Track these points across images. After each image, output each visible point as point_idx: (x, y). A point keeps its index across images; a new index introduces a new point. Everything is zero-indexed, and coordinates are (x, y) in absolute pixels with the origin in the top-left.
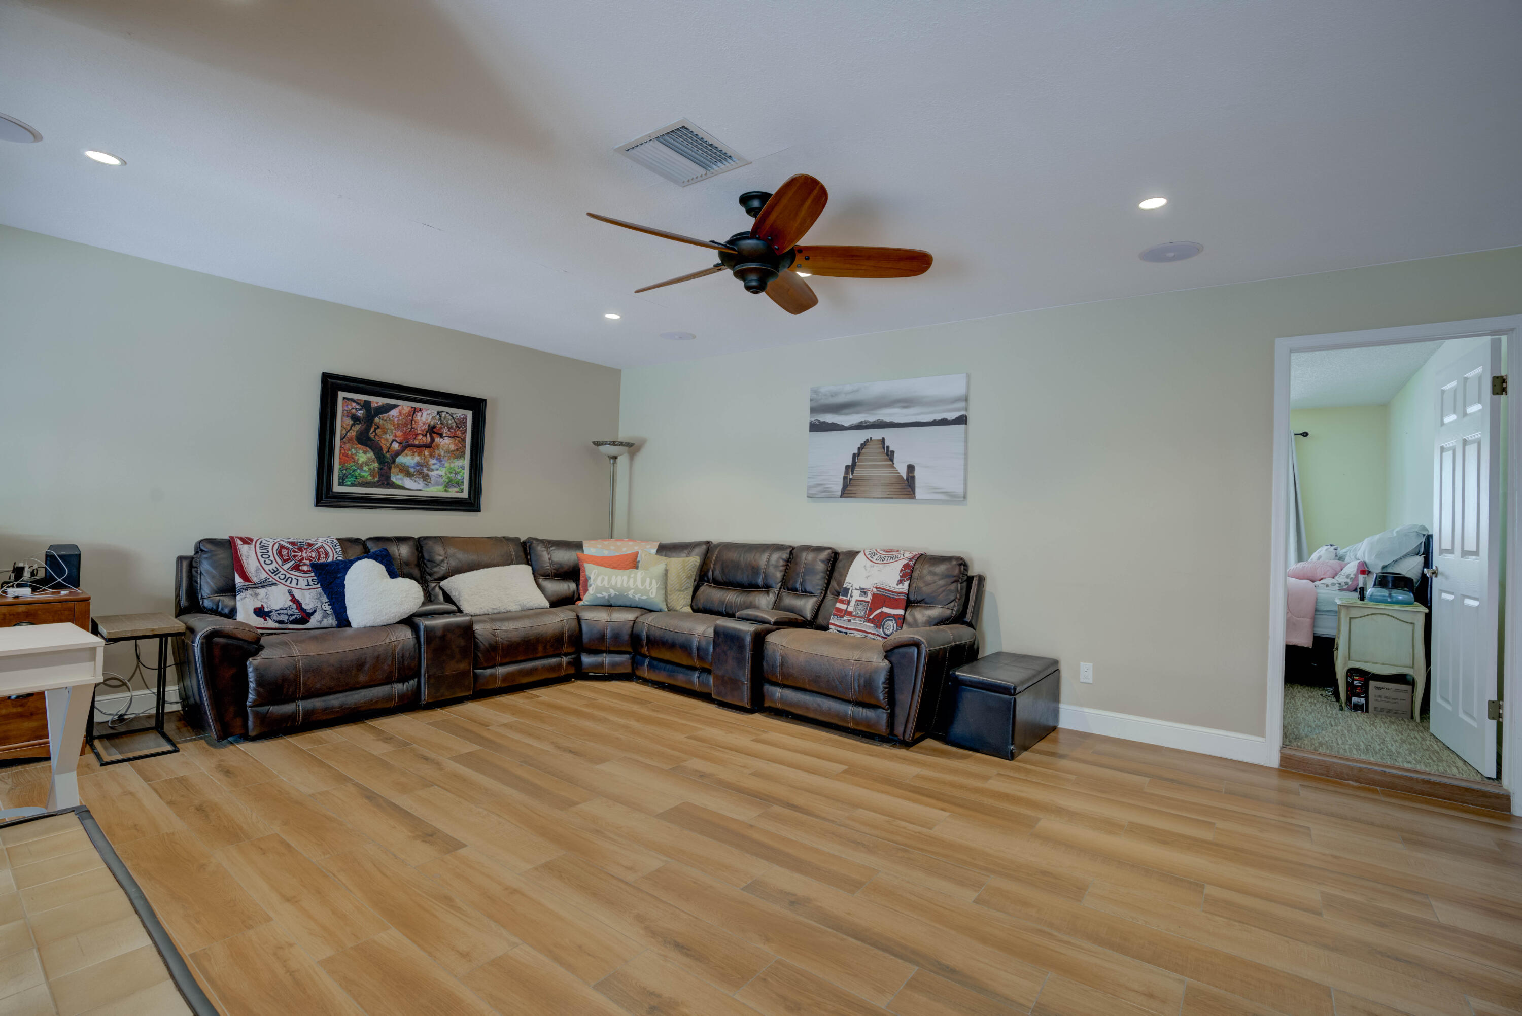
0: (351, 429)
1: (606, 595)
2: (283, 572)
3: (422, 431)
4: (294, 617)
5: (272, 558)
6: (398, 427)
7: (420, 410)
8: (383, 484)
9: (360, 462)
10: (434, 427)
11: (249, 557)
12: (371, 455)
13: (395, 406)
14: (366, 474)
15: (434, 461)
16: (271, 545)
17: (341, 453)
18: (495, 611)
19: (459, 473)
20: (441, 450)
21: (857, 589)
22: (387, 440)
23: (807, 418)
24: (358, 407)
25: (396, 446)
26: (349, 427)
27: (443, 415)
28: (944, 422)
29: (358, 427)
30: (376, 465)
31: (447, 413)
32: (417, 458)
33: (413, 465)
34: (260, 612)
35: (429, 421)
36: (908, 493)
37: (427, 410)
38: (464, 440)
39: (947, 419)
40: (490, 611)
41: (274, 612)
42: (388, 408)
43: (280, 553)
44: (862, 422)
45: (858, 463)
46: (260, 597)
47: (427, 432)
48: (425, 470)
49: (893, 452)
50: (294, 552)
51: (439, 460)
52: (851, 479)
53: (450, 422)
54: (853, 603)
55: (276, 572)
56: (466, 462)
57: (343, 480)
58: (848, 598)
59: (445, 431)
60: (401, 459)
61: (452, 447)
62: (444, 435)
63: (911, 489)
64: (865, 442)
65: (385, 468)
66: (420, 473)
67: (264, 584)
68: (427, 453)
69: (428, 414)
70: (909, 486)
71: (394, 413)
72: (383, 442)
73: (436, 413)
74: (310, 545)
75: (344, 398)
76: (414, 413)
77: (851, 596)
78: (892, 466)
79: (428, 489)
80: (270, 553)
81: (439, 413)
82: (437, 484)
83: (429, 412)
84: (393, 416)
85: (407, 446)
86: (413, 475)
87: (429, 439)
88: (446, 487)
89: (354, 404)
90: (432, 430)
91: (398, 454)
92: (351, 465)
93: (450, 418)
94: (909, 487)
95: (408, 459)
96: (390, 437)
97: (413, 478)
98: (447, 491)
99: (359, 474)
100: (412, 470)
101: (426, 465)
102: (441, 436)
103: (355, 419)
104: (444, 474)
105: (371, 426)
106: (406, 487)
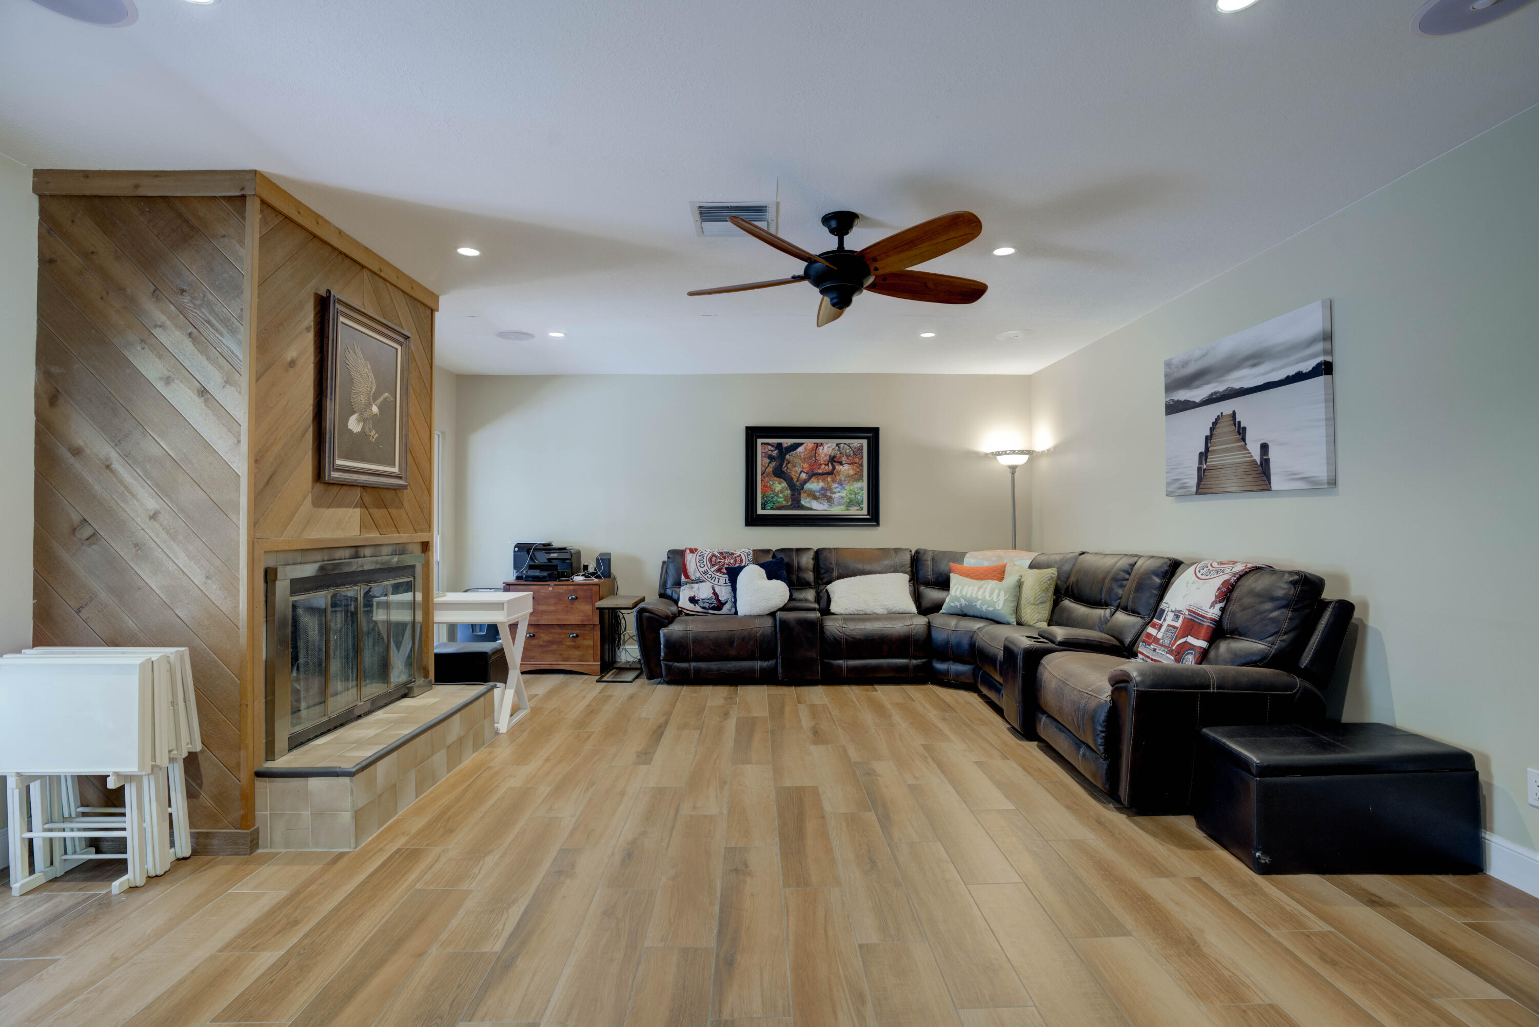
0: (768, 466)
1: (958, 604)
2: (710, 573)
3: (824, 461)
4: (713, 605)
5: (705, 563)
6: (804, 460)
7: (822, 444)
8: (794, 507)
9: (776, 491)
10: (834, 457)
11: (691, 562)
12: (784, 484)
13: (801, 444)
14: (781, 500)
15: (836, 485)
16: (707, 553)
17: (762, 485)
18: (861, 613)
19: (858, 494)
20: (841, 476)
21: (1172, 611)
22: (796, 472)
23: (1160, 399)
24: (772, 449)
25: (804, 476)
26: (767, 465)
27: (842, 446)
28: (1299, 377)
29: (773, 464)
30: (789, 492)
31: (845, 444)
32: (821, 484)
33: (818, 490)
34: (693, 600)
35: (829, 453)
36: (1263, 483)
37: (827, 443)
38: (862, 465)
39: (1302, 372)
40: (856, 612)
41: (701, 601)
42: (795, 447)
43: (710, 560)
44: (1212, 394)
45: (1210, 449)
46: (694, 590)
47: (829, 462)
48: (829, 494)
49: (1244, 429)
50: (720, 559)
51: (841, 484)
52: (1205, 470)
53: (848, 451)
54: (1163, 629)
55: (706, 573)
56: (864, 484)
57: (765, 505)
58: (1161, 622)
59: (844, 459)
60: (808, 486)
61: (851, 472)
62: (844, 462)
63: (1266, 476)
64: (1216, 419)
65: (796, 494)
66: (825, 496)
67: (698, 581)
68: (829, 479)
69: (828, 447)
70: (1264, 473)
71: (800, 449)
72: (793, 472)
73: (835, 445)
74: (732, 554)
75: (762, 443)
76: (817, 447)
77: (1165, 620)
78: (1245, 448)
79: (832, 509)
80: (705, 560)
81: (838, 445)
82: (840, 504)
83: (829, 445)
84: (800, 452)
85: (812, 475)
86: (819, 498)
87: (831, 467)
88: (847, 506)
89: (770, 447)
90: (833, 460)
91: (805, 482)
92: (770, 494)
93: (848, 447)
94: (1263, 475)
95: (814, 485)
96: (798, 469)
97: (819, 500)
98: (849, 510)
99: (776, 500)
100: (817, 494)
101: (829, 489)
102: (841, 463)
103: (771, 458)
104: (845, 496)
105: (784, 462)
106: (814, 508)
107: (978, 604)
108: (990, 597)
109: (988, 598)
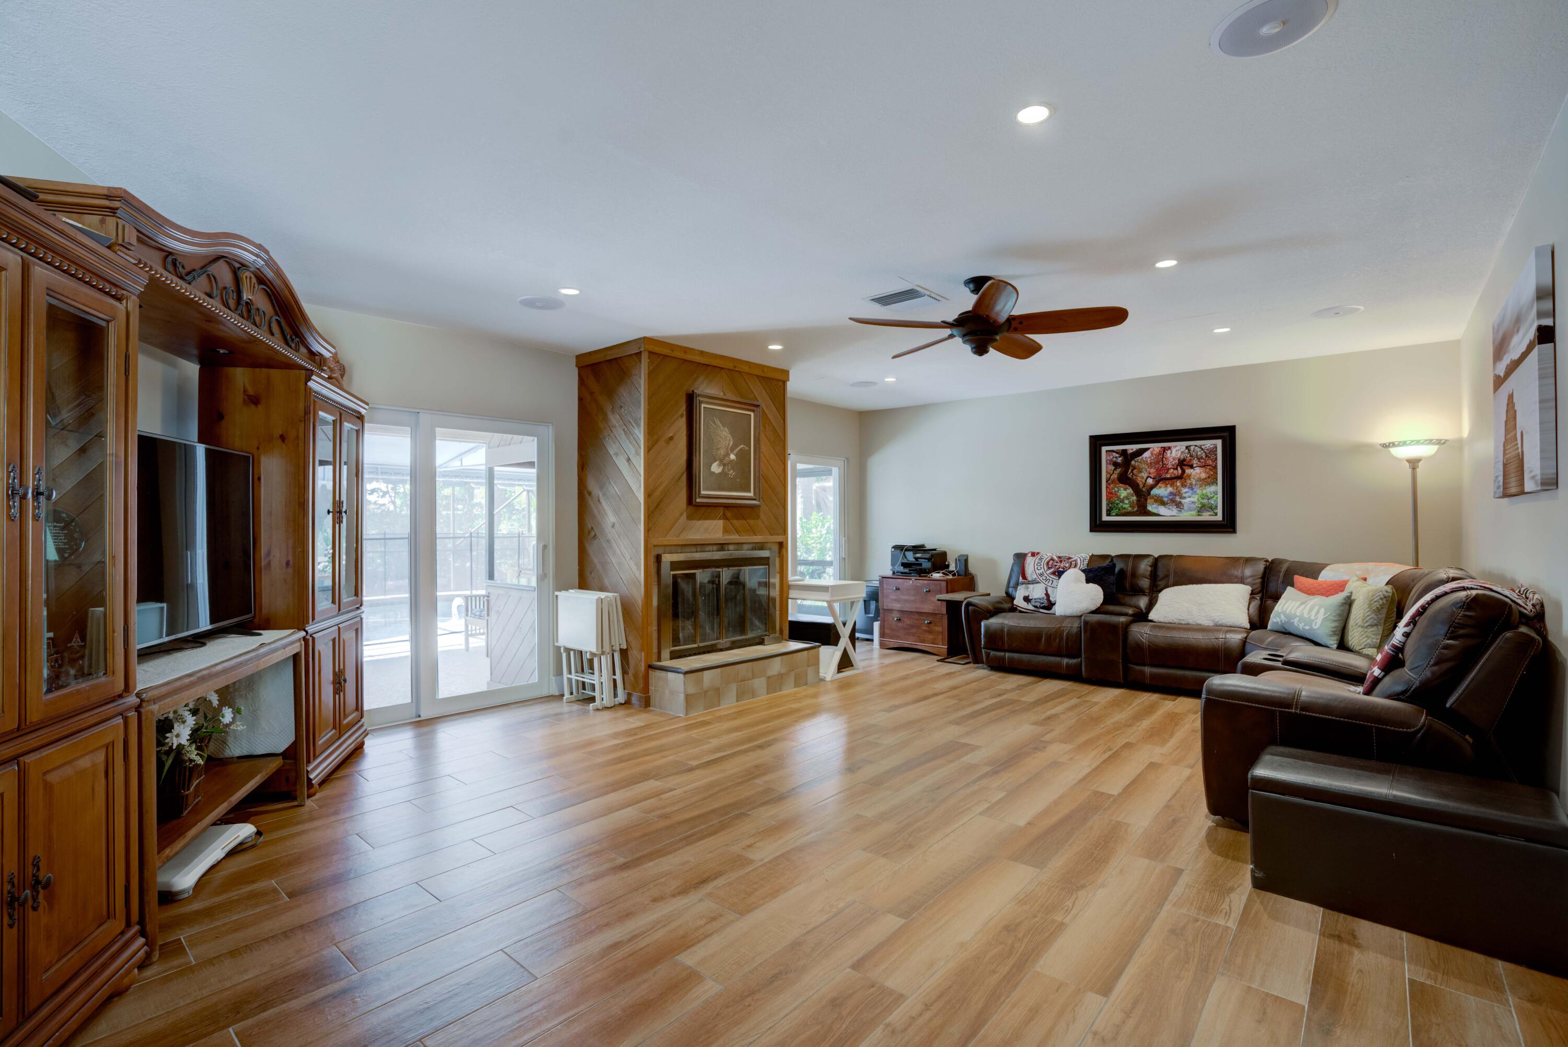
0: (1113, 473)
1: (1279, 620)
2: (1046, 575)
3: (1173, 465)
4: (1043, 605)
5: (1042, 566)
6: (1151, 465)
7: (1169, 448)
8: (1141, 513)
9: (1122, 497)
10: (1184, 460)
11: (1030, 565)
12: (1130, 491)
13: (1146, 450)
14: (1126, 506)
15: (1186, 490)
16: (1046, 557)
17: (1107, 491)
19: (1211, 498)
20: (1192, 479)
22: (1142, 478)
24: (1117, 455)
25: (1150, 481)
26: (1111, 472)
27: (1192, 448)
29: (1119, 470)
30: (1135, 498)
31: (1196, 446)
32: (1170, 489)
33: (1166, 495)
34: (1027, 599)
35: (1178, 456)
36: (1523, 482)
37: (1175, 447)
38: (1215, 467)
41: (1033, 600)
42: (1141, 452)
43: (1048, 563)
46: (1029, 590)
47: (1177, 466)
48: (1178, 499)
50: (1057, 562)
51: (1191, 487)
52: (1505, 464)
53: (1199, 453)
55: (1041, 575)
56: (1219, 488)
57: (1110, 512)
59: (1195, 462)
60: (1155, 492)
61: (1203, 476)
62: (1195, 466)
65: (1142, 500)
66: (1173, 501)
67: (1034, 582)
68: (1178, 484)
69: (1177, 450)
70: (1523, 469)
71: (1146, 455)
72: (1139, 478)
73: (1184, 448)
74: (1070, 558)
75: (1107, 451)
76: (1164, 451)
78: (1516, 437)
79: (1181, 515)
80: (1042, 563)
81: (1187, 447)
82: (1190, 510)
83: (1178, 448)
84: (1146, 458)
85: (1159, 480)
86: (1167, 504)
87: (1180, 471)
88: (1199, 511)
89: (1114, 454)
90: (1183, 463)
91: (1152, 487)
92: (1115, 499)
93: (1199, 449)
95: (1162, 491)
96: (1145, 475)
97: (1167, 506)
98: (1201, 515)
99: (1122, 506)
100: (1165, 499)
101: (1179, 493)
102: (1191, 467)
103: (1116, 465)
104: (1196, 501)
105: (1129, 469)
106: (1161, 514)
107: (1296, 621)
108: (1308, 614)
109: (1306, 615)
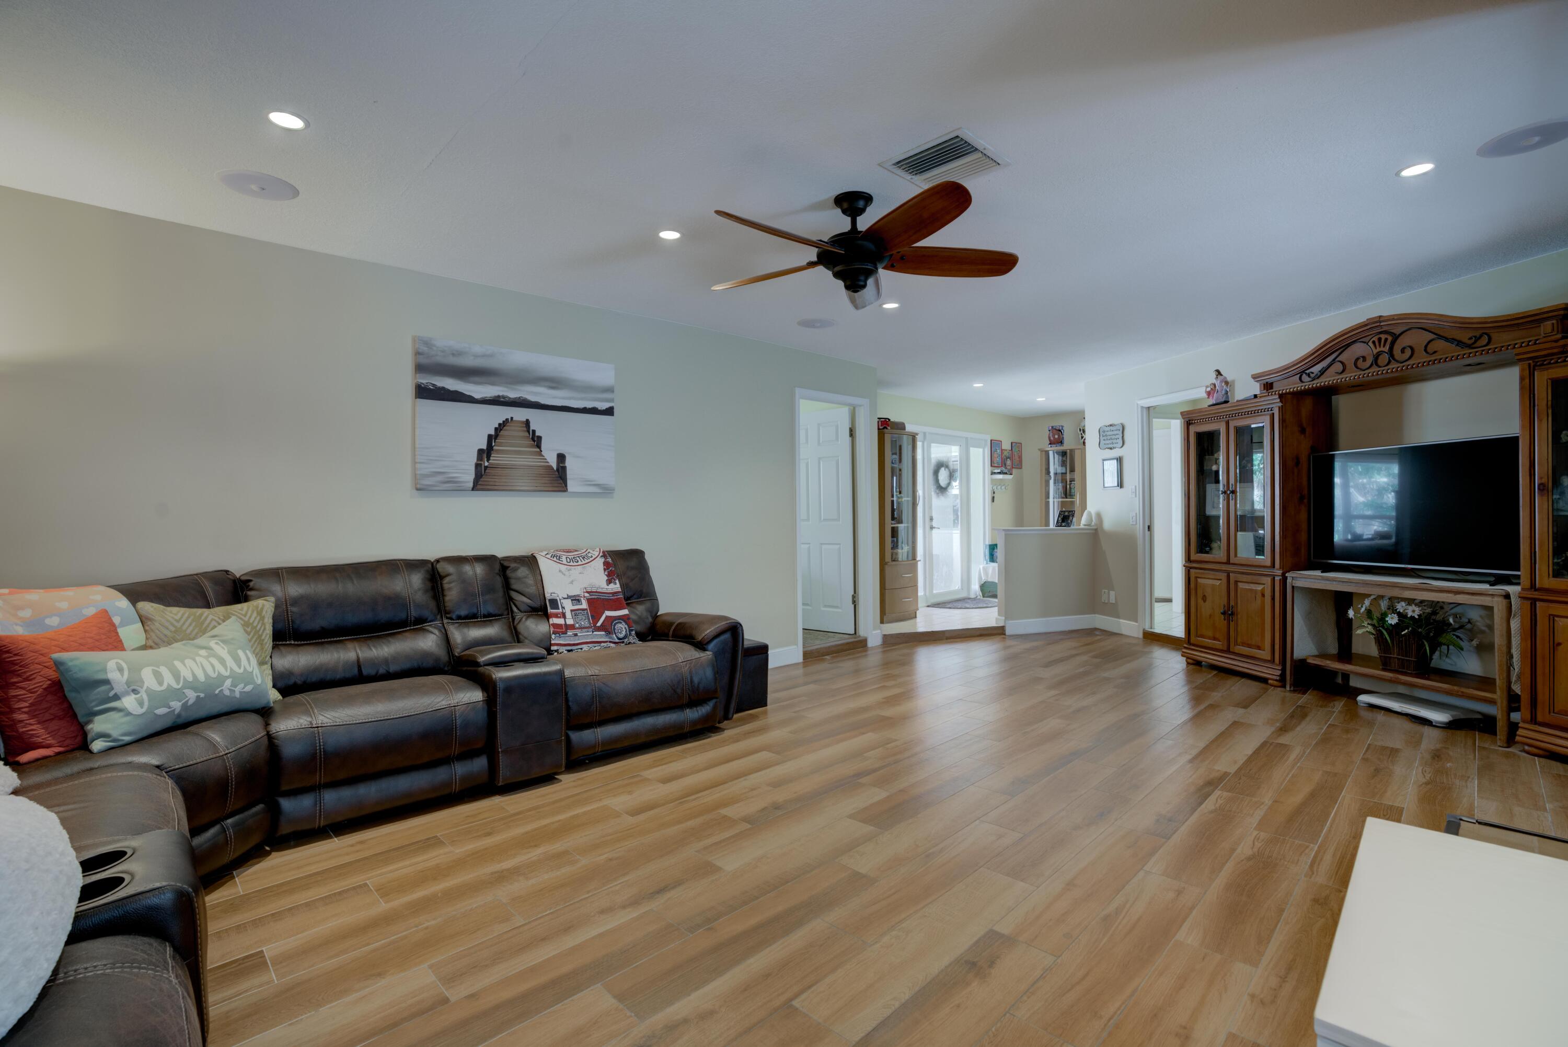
28: (594, 411)
36: (560, 485)
39: (597, 409)
44: (499, 396)
45: (494, 448)
49: (540, 438)
52: (486, 468)
58: (561, 610)
63: (562, 479)
64: (504, 422)
70: (561, 477)
78: (540, 453)
94: (560, 479)
